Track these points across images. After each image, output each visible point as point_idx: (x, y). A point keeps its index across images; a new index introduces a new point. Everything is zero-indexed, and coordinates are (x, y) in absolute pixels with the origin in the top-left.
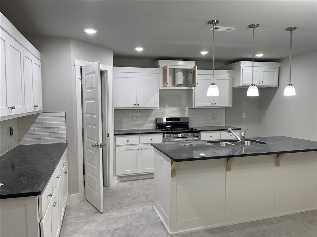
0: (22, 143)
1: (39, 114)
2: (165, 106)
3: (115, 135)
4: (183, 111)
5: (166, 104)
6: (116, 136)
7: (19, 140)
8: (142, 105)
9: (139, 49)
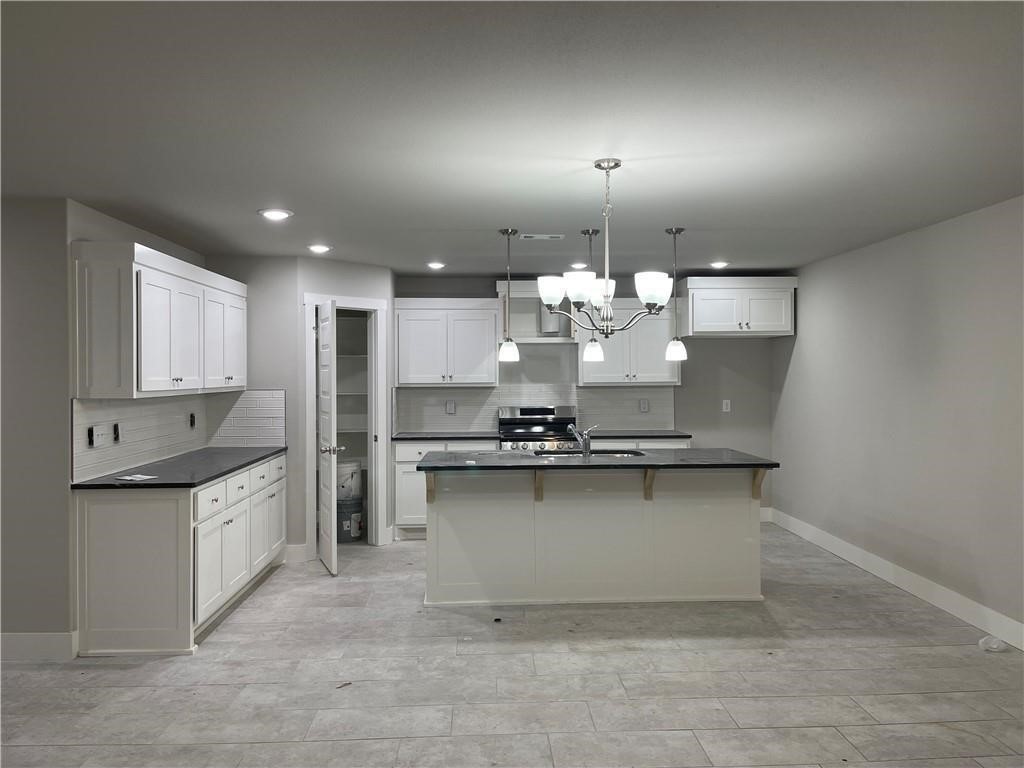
0: (213, 443)
1: (242, 392)
2: (520, 381)
3: (393, 439)
4: (564, 393)
5: (523, 377)
6: (394, 442)
7: (209, 438)
8: (461, 378)
9: (436, 266)
